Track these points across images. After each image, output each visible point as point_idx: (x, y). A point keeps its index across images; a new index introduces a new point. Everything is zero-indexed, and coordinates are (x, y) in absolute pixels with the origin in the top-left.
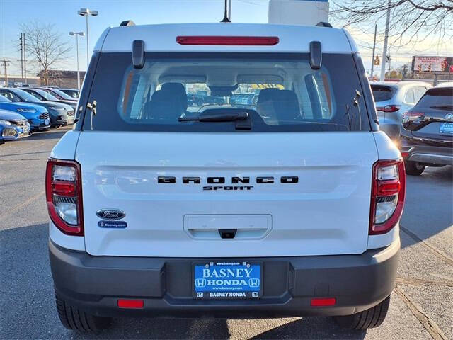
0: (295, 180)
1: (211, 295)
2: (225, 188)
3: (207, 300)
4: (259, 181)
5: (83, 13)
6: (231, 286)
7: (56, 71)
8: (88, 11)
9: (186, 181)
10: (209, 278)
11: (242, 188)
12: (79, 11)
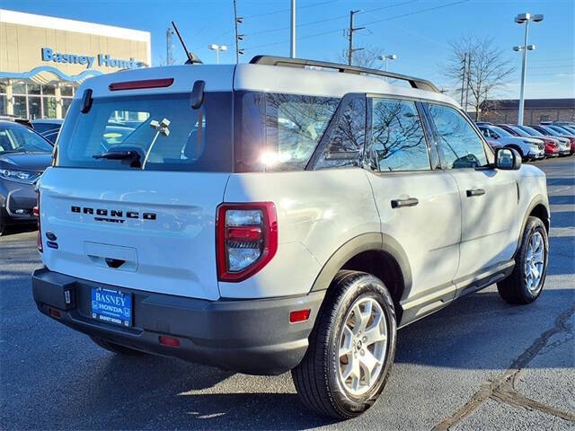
0: (154, 217)
1: (101, 317)
2: (107, 220)
3: (98, 321)
4: (129, 215)
5: (522, 20)
6: (112, 312)
7: (492, 102)
8: (528, 16)
9: (85, 211)
10: (99, 302)
11: (117, 221)
12: (516, 18)
